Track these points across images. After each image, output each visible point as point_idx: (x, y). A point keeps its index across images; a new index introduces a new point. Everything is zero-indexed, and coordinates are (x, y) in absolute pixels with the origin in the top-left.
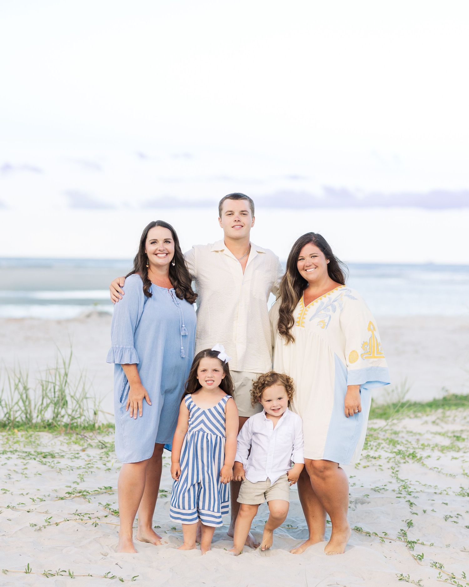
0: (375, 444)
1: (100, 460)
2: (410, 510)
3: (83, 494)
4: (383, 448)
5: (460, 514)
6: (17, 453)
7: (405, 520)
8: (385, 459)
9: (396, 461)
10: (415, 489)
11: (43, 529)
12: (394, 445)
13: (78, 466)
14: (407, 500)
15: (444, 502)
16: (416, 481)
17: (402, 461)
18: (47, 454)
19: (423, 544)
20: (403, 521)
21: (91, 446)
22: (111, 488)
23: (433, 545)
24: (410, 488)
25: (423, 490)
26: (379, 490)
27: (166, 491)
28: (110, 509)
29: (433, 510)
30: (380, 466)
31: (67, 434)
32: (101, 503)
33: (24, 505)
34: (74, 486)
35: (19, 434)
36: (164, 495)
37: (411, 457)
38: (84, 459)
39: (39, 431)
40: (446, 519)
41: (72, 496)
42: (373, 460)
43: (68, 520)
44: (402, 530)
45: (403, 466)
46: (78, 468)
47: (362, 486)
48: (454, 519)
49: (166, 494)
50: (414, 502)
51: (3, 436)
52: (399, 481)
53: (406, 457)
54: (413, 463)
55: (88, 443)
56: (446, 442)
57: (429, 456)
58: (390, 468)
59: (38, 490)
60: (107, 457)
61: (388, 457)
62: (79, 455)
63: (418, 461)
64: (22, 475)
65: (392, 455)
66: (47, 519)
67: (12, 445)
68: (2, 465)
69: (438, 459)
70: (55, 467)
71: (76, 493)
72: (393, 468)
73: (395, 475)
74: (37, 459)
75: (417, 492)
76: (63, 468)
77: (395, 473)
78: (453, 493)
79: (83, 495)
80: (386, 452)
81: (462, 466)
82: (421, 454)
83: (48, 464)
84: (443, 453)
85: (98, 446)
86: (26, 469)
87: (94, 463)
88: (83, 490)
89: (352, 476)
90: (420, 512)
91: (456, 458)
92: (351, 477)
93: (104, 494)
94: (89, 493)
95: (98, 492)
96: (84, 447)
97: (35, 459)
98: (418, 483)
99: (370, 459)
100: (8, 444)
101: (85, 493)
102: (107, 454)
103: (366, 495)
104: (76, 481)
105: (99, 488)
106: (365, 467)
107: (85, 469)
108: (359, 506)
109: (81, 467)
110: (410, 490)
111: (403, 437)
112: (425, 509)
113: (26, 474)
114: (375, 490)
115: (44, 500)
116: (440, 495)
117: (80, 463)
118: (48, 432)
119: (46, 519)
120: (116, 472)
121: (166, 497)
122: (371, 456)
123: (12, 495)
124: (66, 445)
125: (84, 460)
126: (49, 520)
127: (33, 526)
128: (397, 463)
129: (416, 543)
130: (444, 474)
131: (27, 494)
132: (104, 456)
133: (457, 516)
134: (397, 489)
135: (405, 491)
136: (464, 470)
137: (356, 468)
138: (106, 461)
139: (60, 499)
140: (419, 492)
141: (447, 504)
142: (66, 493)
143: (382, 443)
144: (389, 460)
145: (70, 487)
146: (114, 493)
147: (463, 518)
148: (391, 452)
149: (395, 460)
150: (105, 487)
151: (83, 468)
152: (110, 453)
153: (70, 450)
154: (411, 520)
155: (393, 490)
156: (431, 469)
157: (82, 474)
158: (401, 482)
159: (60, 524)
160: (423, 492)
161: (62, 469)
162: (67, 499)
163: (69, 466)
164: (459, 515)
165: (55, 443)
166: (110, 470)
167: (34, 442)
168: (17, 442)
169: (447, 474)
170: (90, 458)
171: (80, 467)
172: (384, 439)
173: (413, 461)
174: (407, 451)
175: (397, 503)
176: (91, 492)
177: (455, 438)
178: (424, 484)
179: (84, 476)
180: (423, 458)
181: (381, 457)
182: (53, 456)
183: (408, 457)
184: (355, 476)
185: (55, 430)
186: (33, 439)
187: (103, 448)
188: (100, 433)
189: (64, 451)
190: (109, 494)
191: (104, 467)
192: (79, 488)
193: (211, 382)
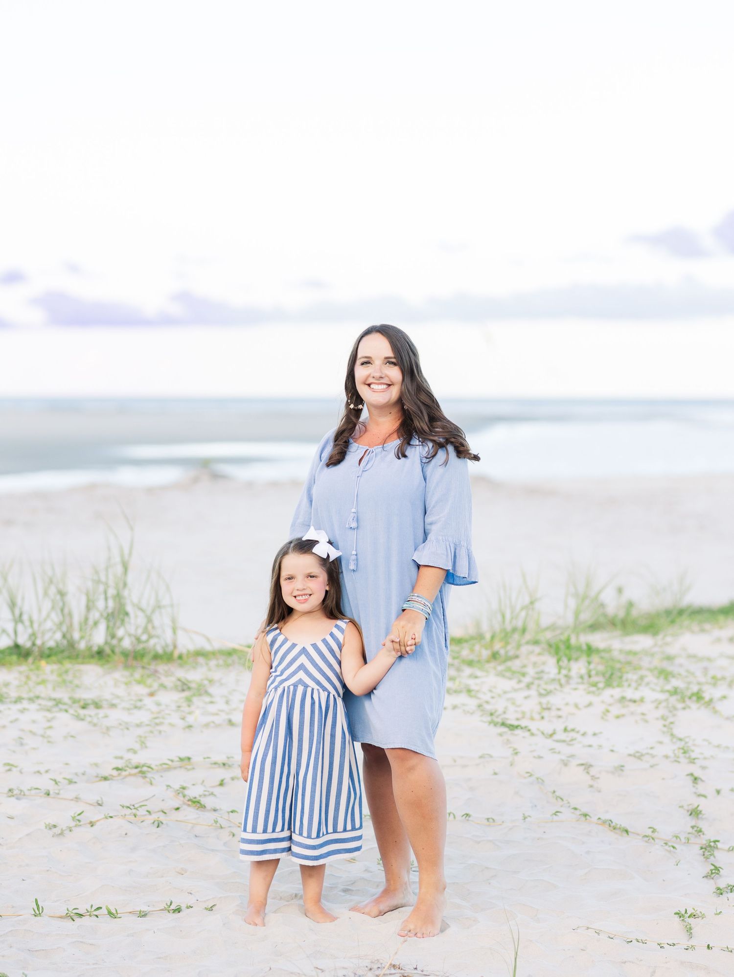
0: (636, 677)
1: (177, 710)
2: (693, 790)
3: (141, 770)
4: (648, 684)
6: (40, 701)
7: (685, 807)
8: (653, 702)
9: (670, 706)
10: (702, 754)
11: (67, 832)
12: (666, 679)
13: (138, 722)
14: (689, 772)
16: (703, 740)
17: (680, 706)
18: (90, 702)
20: (682, 808)
21: (165, 688)
22: (189, 759)
24: (692, 751)
25: (716, 755)
26: (641, 757)
28: (184, 796)
29: (732, 790)
30: (643, 714)
31: (127, 666)
32: (172, 786)
33: (39, 790)
34: (130, 756)
35: (48, 668)
37: (694, 698)
38: (150, 710)
39: (83, 663)
41: (124, 773)
42: (631, 705)
43: (111, 817)
45: (680, 714)
46: (138, 726)
47: (613, 751)
50: (701, 777)
51: (20, 673)
52: (675, 740)
53: (686, 699)
54: (698, 708)
55: (160, 682)
57: (724, 697)
58: (659, 716)
59: (67, 764)
60: (189, 706)
61: (656, 700)
62: (143, 703)
63: (705, 705)
64: (42, 738)
65: (663, 696)
66: (76, 815)
67: (34, 688)
68: (11, 722)
70: (99, 724)
71: (130, 768)
72: (665, 717)
73: (668, 729)
74: (71, 711)
75: (705, 758)
76: (112, 726)
79: (141, 772)
80: (654, 690)
82: (711, 694)
83: (89, 719)
85: (175, 688)
86: (50, 728)
87: (165, 716)
88: (142, 762)
89: (596, 732)
90: (710, 793)
92: (595, 734)
93: (179, 769)
94: (152, 768)
95: (167, 766)
96: (152, 690)
97: (66, 711)
98: (706, 743)
99: (627, 703)
100: (26, 687)
101: (145, 769)
103: (620, 766)
104: (133, 748)
105: (169, 760)
106: (618, 717)
107: (148, 728)
109: (144, 724)
110: (694, 755)
111: (680, 666)
112: (719, 789)
113: (49, 737)
114: (635, 757)
115: (74, 780)
117: (142, 716)
118: (96, 664)
119: (73, 816)
120: (202, 731)
122: (629, 698)
123: (21, 773)
124: (123, 686)
126: (78, 818)
127: (50, 828)
128: (671, 709)
131: (47, 772)
132: (185, 704)
134: (671, 754)
135: (685, 757)
137: (602, 718)
138: (186, 712)
139: (103, 779)
140: (709, 759)
142: (114, 769)
143: (647, 676)
144: (658, 704)
145: (121, 758)
146: (195, 767)
148: (662, 691)
149: (667, 704)
150: (180, 758)
151: (148, 725)
152: (195, 699)
153: (130, 693)
154: (697, 806)
155: (664, 756)
156: (728, 718)
157: (143, 735)
158: (678, 742)
159: (98, 823)
160: (715, 758)
162: (114, 778)
163: (123, 722)
165: (106, 683)
166: (190, 729)
167: (71, 682)
168: (43, 682)
170: (160, 708)
171: (141, 723)
172: (649, 669)
173: (698, 705)
174: (688, 689)
175: (671, 779)
176: (156, 766)
178: (716, 745)
179: (148, 738)
180: (714, 700)
181: (645, 700)
182: (97, 706)
183: (690, 698)
184: (601, 733)
185: (108, 661)
186: (69, 677)
187: (183, 690)
188: (181, 666)
189: (118, 697)
190: (186, 768)
191: (181, 724)
192: (136, 759)
193: (304, 597)
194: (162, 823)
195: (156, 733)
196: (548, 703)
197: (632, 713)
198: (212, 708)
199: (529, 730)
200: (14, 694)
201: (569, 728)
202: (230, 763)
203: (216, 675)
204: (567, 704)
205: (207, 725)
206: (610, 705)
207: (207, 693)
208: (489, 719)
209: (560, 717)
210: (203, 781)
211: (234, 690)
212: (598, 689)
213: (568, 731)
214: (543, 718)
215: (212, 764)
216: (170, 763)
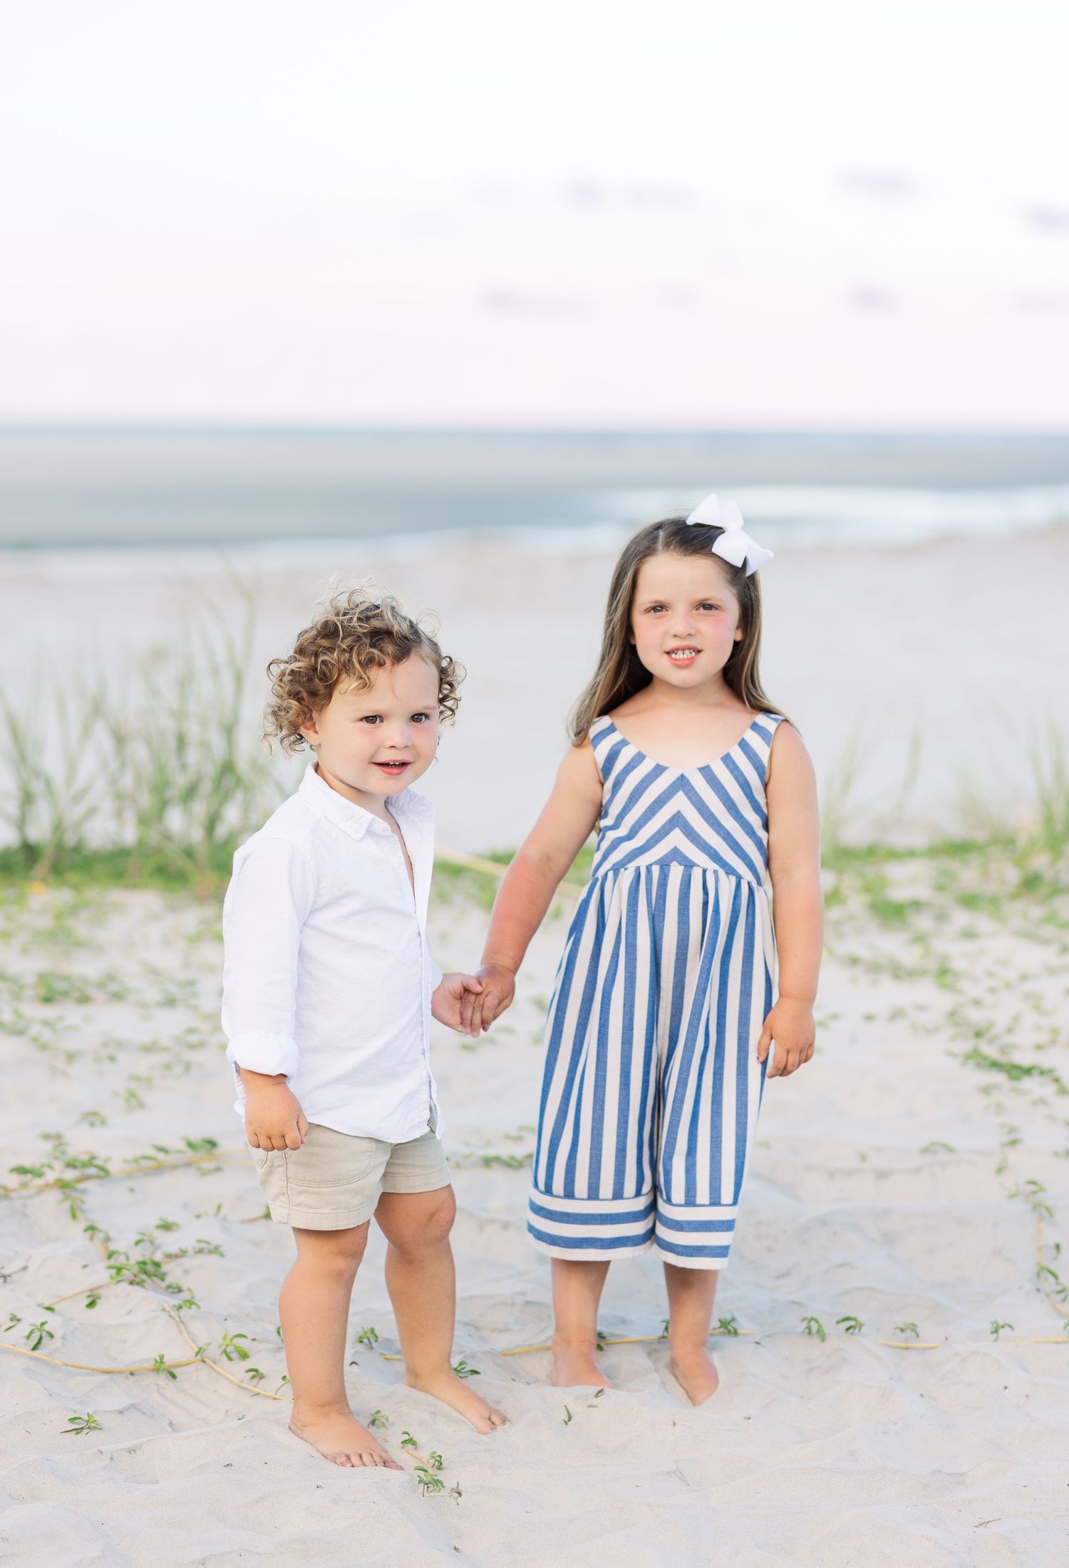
18: (61, 985)
22: (212, 1144)
34: (78, 1132)
35: (43, 900)
70: (55, 1045)
71: (57, 1168)
76: (82, 1049)
83: (38, 1030)
88: (95, 1150)
93: (183, 1169)
94: (109, 1171)
95: (154, 1163)
101: (90, 1171)
104: (101, 1110)
105: (157, 1148)
107: (168, 1054)
109: (159, 1046)
118: (158, 889)
125: (190, 1013)
142: (10, 1172)
145: (55, 1138)
146: (223, 1165)
150: (188, 1144)
157: (143, 1074)
161: (78, 1053)
163: (113, 1039)
165: (145, 937)
171: (156, 1042)
176: (119, 1162)
179: (153, 1083)
182: (84, 995)
193: (687, 654)
194: (51, 1336)
195: (178, 1069)
199: (1057, 1080)
208: (965, 1046)
210: (219, 1208)
216: (153, 1153)
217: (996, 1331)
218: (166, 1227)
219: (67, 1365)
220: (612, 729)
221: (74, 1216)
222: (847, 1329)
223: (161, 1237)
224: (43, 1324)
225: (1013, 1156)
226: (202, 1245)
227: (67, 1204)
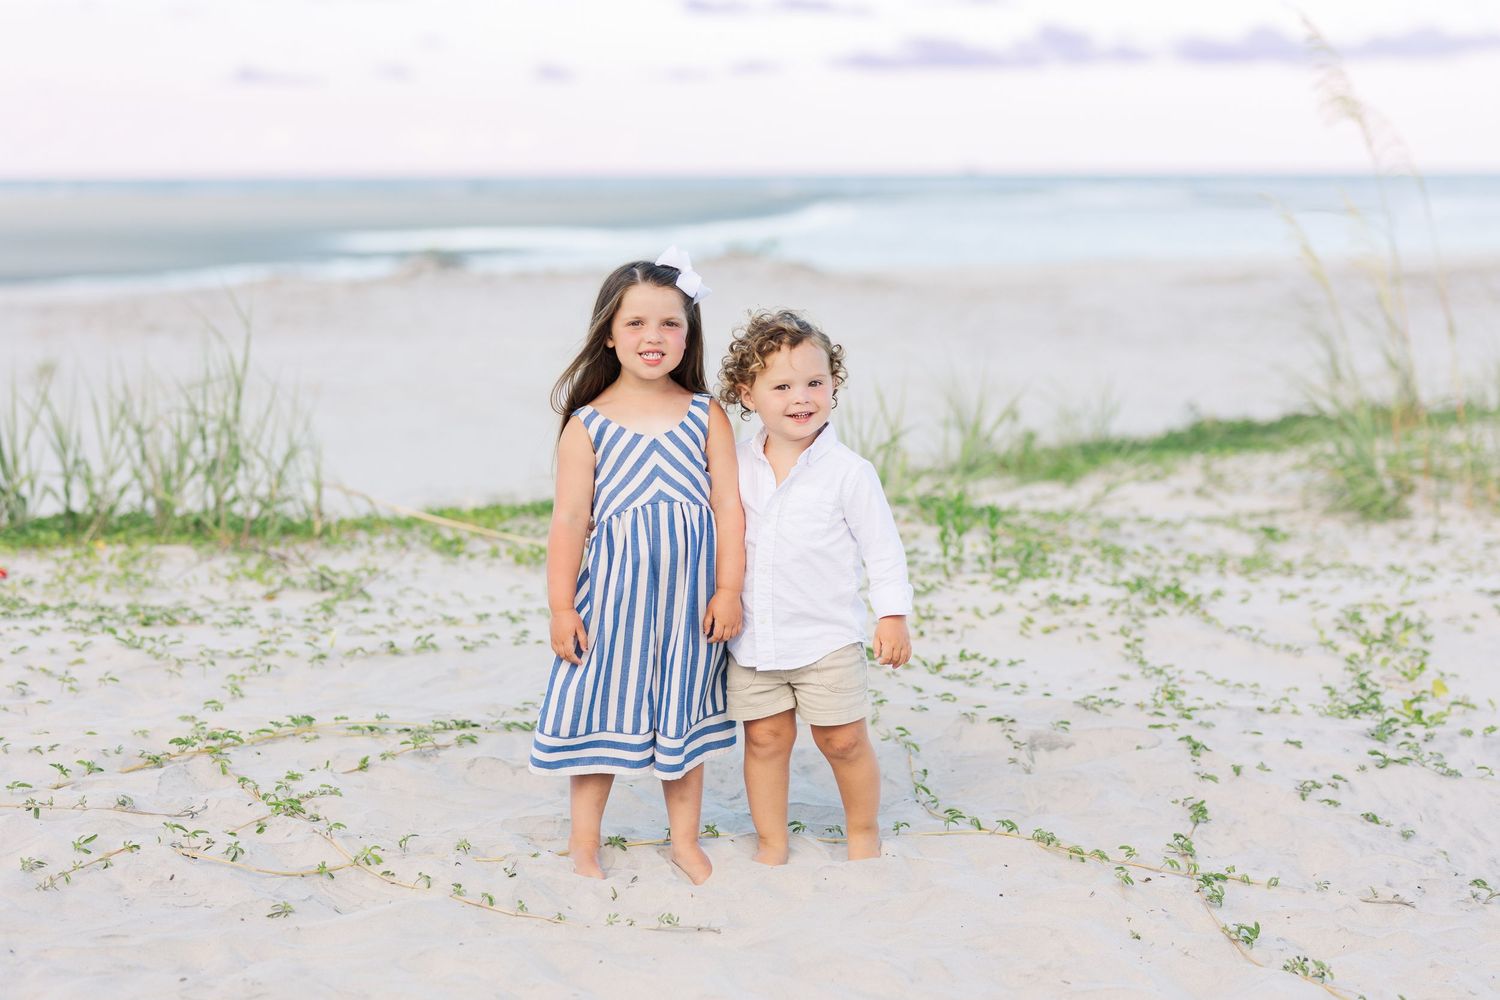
0: (1066, 559)
1: (306, 627)
2: (1193, 767)
3: (219, 745)
4: (1088, 571)
5: (1342, 776)
6: (75, 613)
7: (1181, 801)
8: (1103, 604)
9: (1133, 610)
10: (1201, 699)
12: (1117, 562)
13: (233, 649)
14: (1184, 735)
15: (1291, 739)
16: (1199, 672)
17: (1149, 610)
18: (159, 613)
19: (1246, 881)
20: (1177, 802)
21: (294, 585)
22: (310, 720)
23: (1276, 884)
24: (1183, 693)
25: (1225, 701)
26: (1096, 706)
27: (474, 726)
29: (1262, 767)
30: (1089, 625)
31: (237, 549)
33: (28, 788)
34: (207, 715)
35: (108, 553)
36: (467, 738)
37: (1171, 596)
38: (258, 626)
39: (167, 543)
40: (1304, 791)
41: (191, 749)
42: (1067, 608)
44: (1177, 837)
45: (1150, 623)
46: (233, 656)
47: (1047, 695)
48: (1327, 793)
49: (475, 734)
50: (1204, 744)
51: (58, 561)
52: (1148, 673)
53: (1159, 599)
54: (1181, 614)
55: (287, 575)
56: (1245, 546)
57: (1218, 594)
58: (1117, 629)
59: (91, 733)
61: (1109, 601)
62: (251, 613)
63: (1192, 608)
64: (61, 682)
65: (1120, 593)
66: (81, 841)
67: (74, 587)
68: (13, 653)
69: (1244, 601)
70: (165, 655)
71: (202, 740)
72: (1126, 631)
73: (1133, 651)
74: (121, 632)
75: (1207, 708)
76: (187, 657)
77: (1134, 648)
78: (1311, 708)
80: (1102, 583)
81: (1314, 620)
82: (1195, 588)
83: (148, 645)
84: (1252, 580)
85: (310, 586)
86: (79, 662)
87: (282, 638)
88: (226, 726)
89: (1015, 660)
90: (1224, 772)
91: (1292, 596)
92: (1012, 664)
93: (291, 738)
94: (241, 741)
95: (271, 734)
96: (271, 589)
97: (113, 631)
98: (1202, 678)
99: (1061, 607)
100: (60, 587)
102: (328, 609)
103: (1062, 722)
104: (217, 700)
105: (272, 723)
106: (1047, 631)
107: (251, 659)
108: (1041, 755)
109: (243, 654)
110: (1187, 702)
111: (1130, 536)
112: (1237, 764)
113: (73, 679)
114: (1085, 707)
115: (98, 767)
116: (1273, 715)
117: (242, 639)
118: (189, 543)
119: (75, 842)
120: (342, 666)
121: (475, 742)
122: (1063, 598)
123: (6, 752)
124: (224, 583)
125: (257, 630)
126: (85, 846)
127: (30, 870)
128: (1136, 617)
129: (1224, 878)
130: (1268, 645)
131: (52, 748)
132: (321, 615)
133: (1333, 781)
134: (1148, 701)
135: (1173, 705)
136: (1322, 632)
137: (1022, 633)
138: (321, 629)
139: (151, 761)
140: (1214, 708)
141: (1298, 744)
142: (170, 743)
143: (1084, 557)
144: (1113, 605)
145: (192, 719)
146: (319, 735)
147: (1351, 789)
148: (1115, 584)
149: (1130, 607)
150: (293, 720)
151: (247, 656)
152: (341, 608)
153: (232, 597)
154: (1203, 802)
155: (1137, 705)
156: (1230, 631)
157: (238, 673)
158: (1156, 677)
159: (117, 859)
160: (1225, 707)
161: (185, 660)
162: (172, 760)
163: (207, 650)
164: (1340, 778)
165: (195, 578)
166: (322, 660)
168: (92, 577)
169: (1276, 647)
170: (278, 622)
171: (238, 652)
172: (1084, 545)
173: (1178, 609)
174: (1155, 578)
175: (1153, 747)
176: (248, 734)
177: (1263, 535)
178: (1220, 680)
179: (246, 680)
180: (1204, 599)
181: (1091, 601)
182: (170, 620)
183: (1163, 596)
184: (1022, 661)
185: (208, 539)
186: (140, 567)
187: (323, 589)
188: (327, 546)
189: (212, 602)
190: (305, 738)
191: (309, 652)
192: (215, 722)
193: (656, 356)
194: (243, 852)
195: (261, 669)
196: (930, 606)
197: (1071, 624)
198: (365, 622)
200: (34, 599)
201: (967, 654)
202: (382, 728)
203: (384, 561)
204: (961, 609)
205: (352, 654)
206: (1033, 610)
207: (361, 591)
209: (950, 632)
210: (328, 763)
211: (409, 589)
212: (1011, 581)
213: (967, 659)
214: (922, 634)
215: (350, 729)
216: (271, 727)
217: (897, 829)
218: (293, 777)
219: (259, 870)
220: (595, 414)
221: (224, 773)
222: (794, 831)
223: (293, 784)
224: (236, 843)
225: (882, 711)
226: (324, 789)
227: (218, 764)
